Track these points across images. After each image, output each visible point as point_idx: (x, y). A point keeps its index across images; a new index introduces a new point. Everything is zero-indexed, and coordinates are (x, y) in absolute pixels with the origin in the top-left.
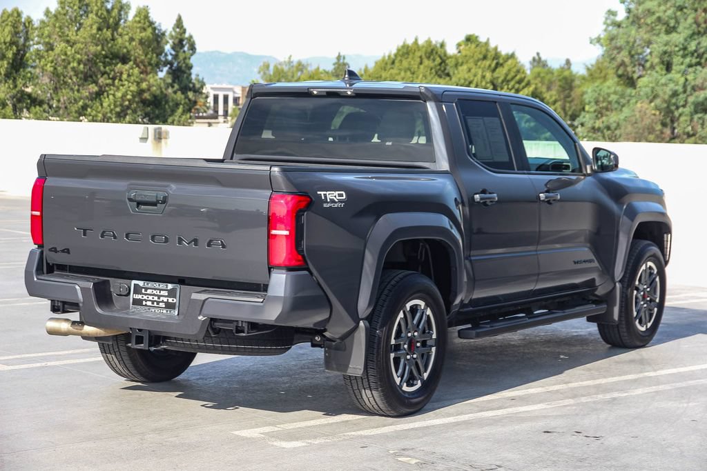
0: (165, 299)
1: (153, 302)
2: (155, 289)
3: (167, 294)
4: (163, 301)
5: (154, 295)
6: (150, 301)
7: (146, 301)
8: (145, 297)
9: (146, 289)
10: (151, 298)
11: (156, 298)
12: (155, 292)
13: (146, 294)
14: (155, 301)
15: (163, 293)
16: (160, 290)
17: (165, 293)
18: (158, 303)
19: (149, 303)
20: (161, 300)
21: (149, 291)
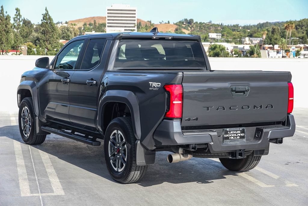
0: (240, 135)
1: (234, 137)
2: (234, 131)
3: (240, 132)
4: (239, 136)
5: (234, 134)
6: (233, 136)
7: (231, 137)
8: (230, 135)
9: (230, 131)
10: (233, 135)
11: (235, 135)
12: (234, 132)
13: (230, 134)
14: (235, 136)
15: (238, 132)
16: (237, 131)
17: (239, 132)
18: (236, 137)
19: (232, 138)
20: (238, 135)
21: (231, 132)
